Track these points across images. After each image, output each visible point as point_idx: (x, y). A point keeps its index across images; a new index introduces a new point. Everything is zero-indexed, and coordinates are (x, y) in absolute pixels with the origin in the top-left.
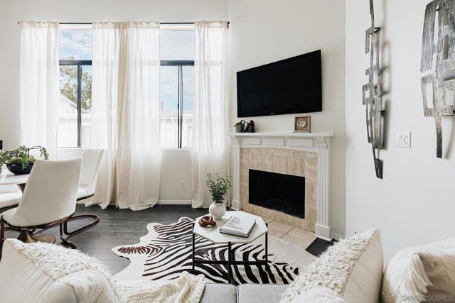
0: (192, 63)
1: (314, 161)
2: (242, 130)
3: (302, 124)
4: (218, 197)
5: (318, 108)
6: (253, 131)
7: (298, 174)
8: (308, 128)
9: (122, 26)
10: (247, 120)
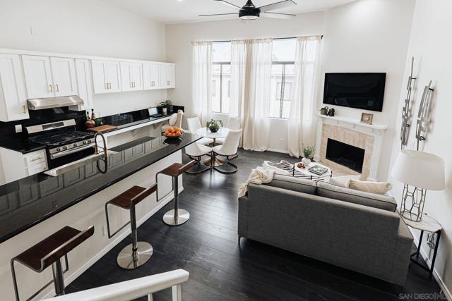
0: (293, 63)
1: (372, 142)
2: (325, 114)
3: (366, 118)
4: (307, 155)
5: (379, 109)
6: (333, 115)
7: (361, 147)
8: (370, 121)
9: (249, 42)
10: (330, 107)
